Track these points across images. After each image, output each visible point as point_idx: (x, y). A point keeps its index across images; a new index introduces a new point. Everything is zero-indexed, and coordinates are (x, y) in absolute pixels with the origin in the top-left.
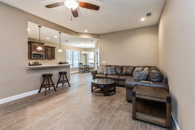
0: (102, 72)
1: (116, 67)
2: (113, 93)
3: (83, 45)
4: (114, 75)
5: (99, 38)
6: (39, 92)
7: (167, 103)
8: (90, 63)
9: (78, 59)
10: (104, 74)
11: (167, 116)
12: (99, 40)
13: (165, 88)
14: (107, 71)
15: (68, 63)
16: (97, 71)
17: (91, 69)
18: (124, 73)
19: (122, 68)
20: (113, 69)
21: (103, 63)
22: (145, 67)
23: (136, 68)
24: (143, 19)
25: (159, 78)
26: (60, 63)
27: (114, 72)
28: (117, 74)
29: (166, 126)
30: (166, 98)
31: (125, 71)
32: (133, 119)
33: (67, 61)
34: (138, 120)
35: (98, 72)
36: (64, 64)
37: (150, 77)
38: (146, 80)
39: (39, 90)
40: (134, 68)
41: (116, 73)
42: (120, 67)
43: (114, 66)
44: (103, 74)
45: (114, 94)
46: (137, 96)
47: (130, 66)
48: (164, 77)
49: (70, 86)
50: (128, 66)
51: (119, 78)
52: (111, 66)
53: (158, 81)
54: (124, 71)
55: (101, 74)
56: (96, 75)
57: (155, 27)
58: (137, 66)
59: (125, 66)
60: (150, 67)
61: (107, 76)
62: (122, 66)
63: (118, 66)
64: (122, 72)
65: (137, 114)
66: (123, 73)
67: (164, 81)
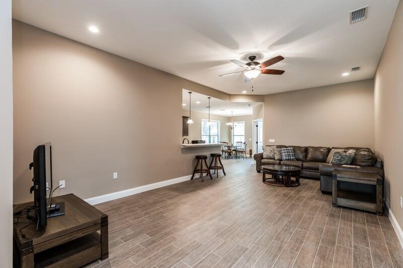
0: (271, 156)
1: (295, 148)
2: (297, 184)
3: (228, 112)
4: (293, 160)
5: (263, 101)
6: (192, 178)
7: (377, 186)
8: (237, 142)
9: (218, 135)
10: (276, 159)
11: (377, 200)
12: (262, 104)
13: (378, 174)
14: (281, 154)
15: (204, 142)
16: (262, 154)
17: (241, 152)
18: (311, 158)
19: (306, 150)
20: (290, 151)
21: (270, 141)
22: (349, 148)
23: (333, 149)
24: (346, 74)
25: (370, 161)
26: (194, 142)
27: (293, 156)
28: (298, 160)
29: (376, 212)
30: (376, 180)
31: (312, 155)
32: (333, 206)
33: (203, 139)
34: (340, 207)
35: (264, 157)
36: (200, 143)
37: (356, 160)
38: (351, 164)
39: (191, 175)
40: (329, 150)
41: (296, 158)
42: (303, 149)
43: (291, 146)
44: (274, 159)
45: (298, 186)
46: (338, 179)
47: (321, 148)
48: (379, 160)
49: (225, 174)
50: (316, 147)
51: (302, 165)
52: (286, 147)
53: (369, 166)
54: (310, 156)
55: (270, 158)
56: (263, 161)
57: (368, 83)
58: (334, 147)
59: (313, 148)
60: (358, 149)
61: (282, 162)
62: (307, 148)
63: (299, 148)
64: (306, 156)
65: (339, 199)
66: (308, 159)
67: (378, 165)
